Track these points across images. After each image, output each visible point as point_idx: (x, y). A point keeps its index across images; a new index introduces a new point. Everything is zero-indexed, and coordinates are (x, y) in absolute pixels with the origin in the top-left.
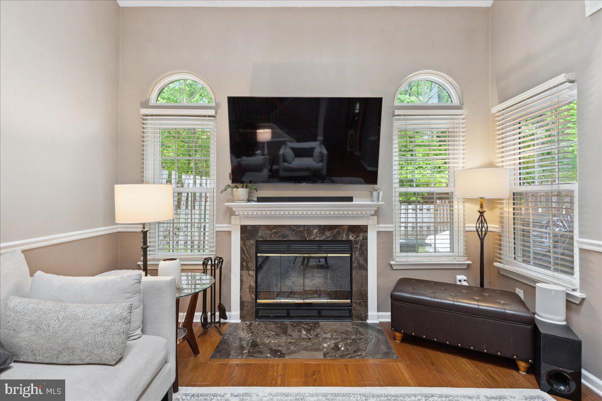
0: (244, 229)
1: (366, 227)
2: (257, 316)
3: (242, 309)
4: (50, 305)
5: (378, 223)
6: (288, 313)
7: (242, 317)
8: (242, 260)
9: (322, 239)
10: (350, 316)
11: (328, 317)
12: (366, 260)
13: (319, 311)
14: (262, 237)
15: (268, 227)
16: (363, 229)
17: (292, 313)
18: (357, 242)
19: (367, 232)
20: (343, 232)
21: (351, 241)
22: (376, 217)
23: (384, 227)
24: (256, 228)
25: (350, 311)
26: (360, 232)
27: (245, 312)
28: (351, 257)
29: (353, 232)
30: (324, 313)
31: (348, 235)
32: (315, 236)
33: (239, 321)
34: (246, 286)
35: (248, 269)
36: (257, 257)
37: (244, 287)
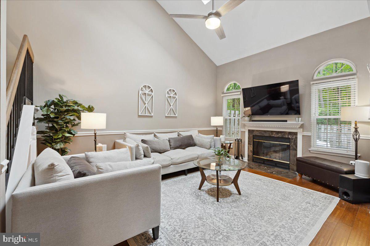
0: (249, 131)
1: (297, 133)
2: (253, 161)
3: (248, 157)
4: (200, 138)
5: (303, 131)
6: (264, 162)
7: (248, 160)
8: (249, 141)
9: (277, 136)
10: (289, 169)
11: (279, 167)
12: (296, 147)
13: (276, 164)
14: (255, 134)
15: (257, 131)
16: (296, 134)
17: (265, 162)
18: (292, 139)
19: (297, 135)
20: (286, 134)
21: (290, 138)
22: (302, 129)
23: (306, 133)
24: (253, 131)
25: (289, 167)
26: (294, 135)
27: (249, 159)
28: (290, 145)
29: (291, 135)
30: (278, 165)
31: (288, 136)
32: (274, 135)
33: (247, 161)
34: (250, 150)
35: (250, 144)
36: (253, 141)
37: (249, 150)
